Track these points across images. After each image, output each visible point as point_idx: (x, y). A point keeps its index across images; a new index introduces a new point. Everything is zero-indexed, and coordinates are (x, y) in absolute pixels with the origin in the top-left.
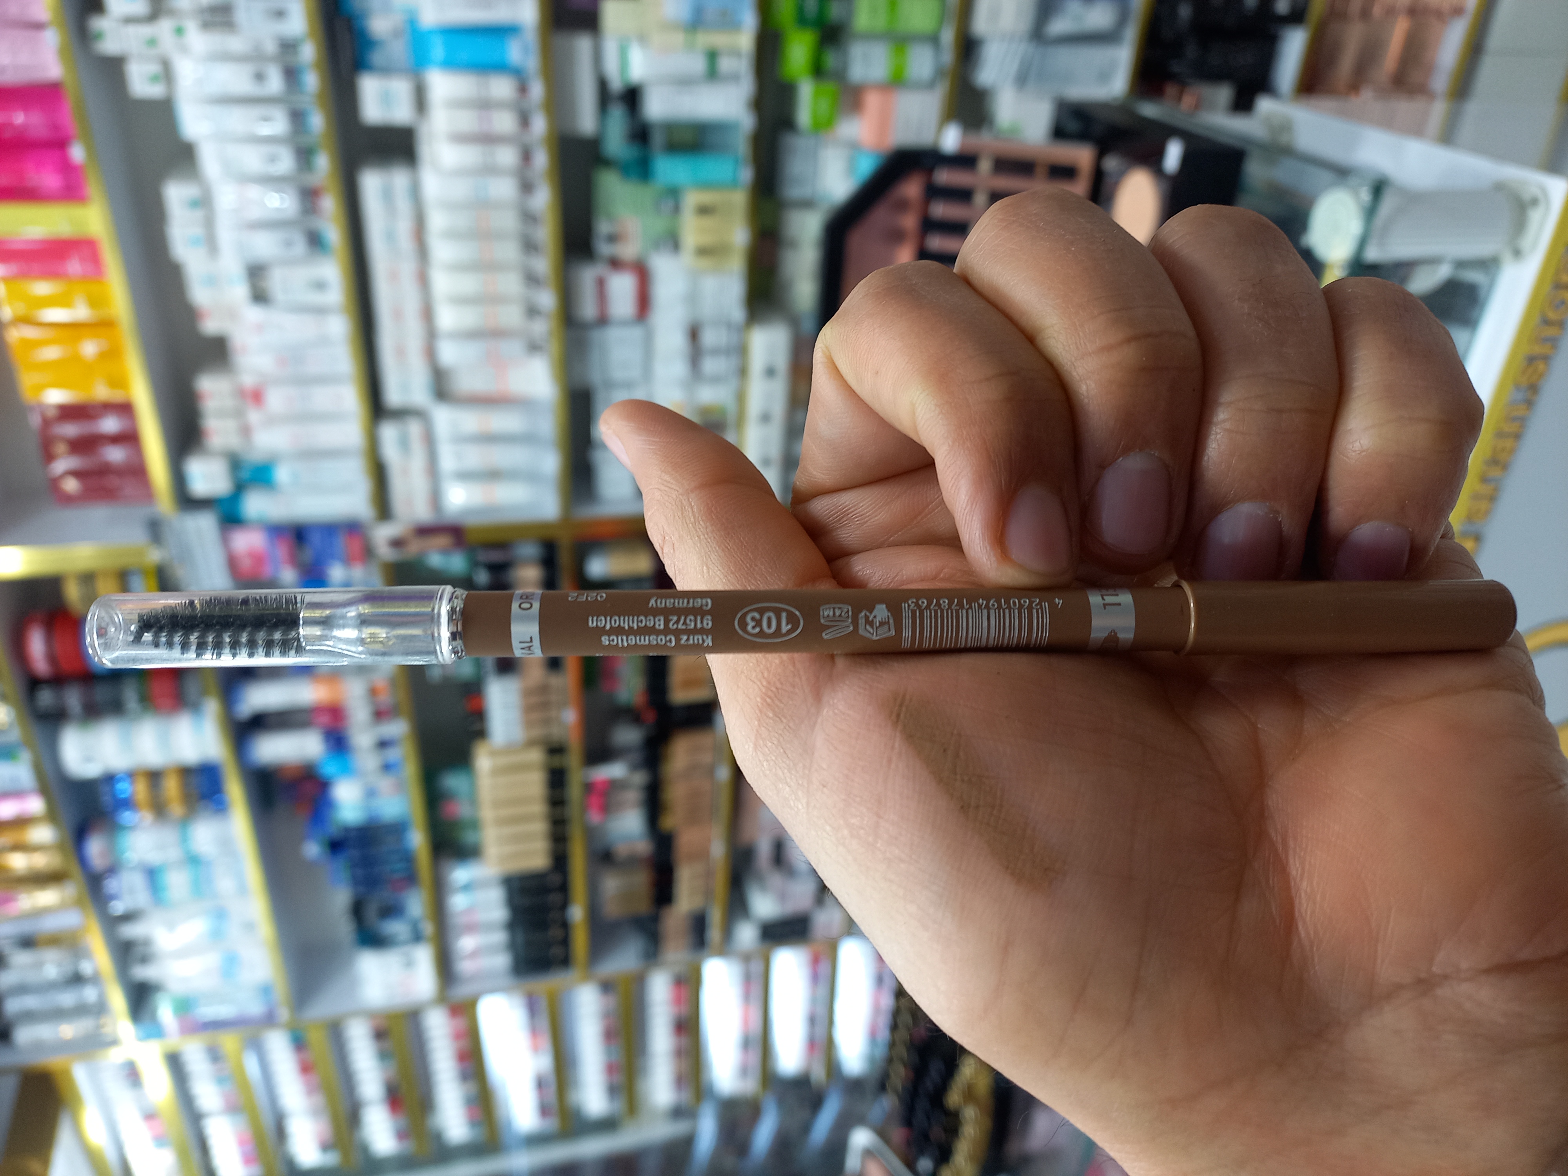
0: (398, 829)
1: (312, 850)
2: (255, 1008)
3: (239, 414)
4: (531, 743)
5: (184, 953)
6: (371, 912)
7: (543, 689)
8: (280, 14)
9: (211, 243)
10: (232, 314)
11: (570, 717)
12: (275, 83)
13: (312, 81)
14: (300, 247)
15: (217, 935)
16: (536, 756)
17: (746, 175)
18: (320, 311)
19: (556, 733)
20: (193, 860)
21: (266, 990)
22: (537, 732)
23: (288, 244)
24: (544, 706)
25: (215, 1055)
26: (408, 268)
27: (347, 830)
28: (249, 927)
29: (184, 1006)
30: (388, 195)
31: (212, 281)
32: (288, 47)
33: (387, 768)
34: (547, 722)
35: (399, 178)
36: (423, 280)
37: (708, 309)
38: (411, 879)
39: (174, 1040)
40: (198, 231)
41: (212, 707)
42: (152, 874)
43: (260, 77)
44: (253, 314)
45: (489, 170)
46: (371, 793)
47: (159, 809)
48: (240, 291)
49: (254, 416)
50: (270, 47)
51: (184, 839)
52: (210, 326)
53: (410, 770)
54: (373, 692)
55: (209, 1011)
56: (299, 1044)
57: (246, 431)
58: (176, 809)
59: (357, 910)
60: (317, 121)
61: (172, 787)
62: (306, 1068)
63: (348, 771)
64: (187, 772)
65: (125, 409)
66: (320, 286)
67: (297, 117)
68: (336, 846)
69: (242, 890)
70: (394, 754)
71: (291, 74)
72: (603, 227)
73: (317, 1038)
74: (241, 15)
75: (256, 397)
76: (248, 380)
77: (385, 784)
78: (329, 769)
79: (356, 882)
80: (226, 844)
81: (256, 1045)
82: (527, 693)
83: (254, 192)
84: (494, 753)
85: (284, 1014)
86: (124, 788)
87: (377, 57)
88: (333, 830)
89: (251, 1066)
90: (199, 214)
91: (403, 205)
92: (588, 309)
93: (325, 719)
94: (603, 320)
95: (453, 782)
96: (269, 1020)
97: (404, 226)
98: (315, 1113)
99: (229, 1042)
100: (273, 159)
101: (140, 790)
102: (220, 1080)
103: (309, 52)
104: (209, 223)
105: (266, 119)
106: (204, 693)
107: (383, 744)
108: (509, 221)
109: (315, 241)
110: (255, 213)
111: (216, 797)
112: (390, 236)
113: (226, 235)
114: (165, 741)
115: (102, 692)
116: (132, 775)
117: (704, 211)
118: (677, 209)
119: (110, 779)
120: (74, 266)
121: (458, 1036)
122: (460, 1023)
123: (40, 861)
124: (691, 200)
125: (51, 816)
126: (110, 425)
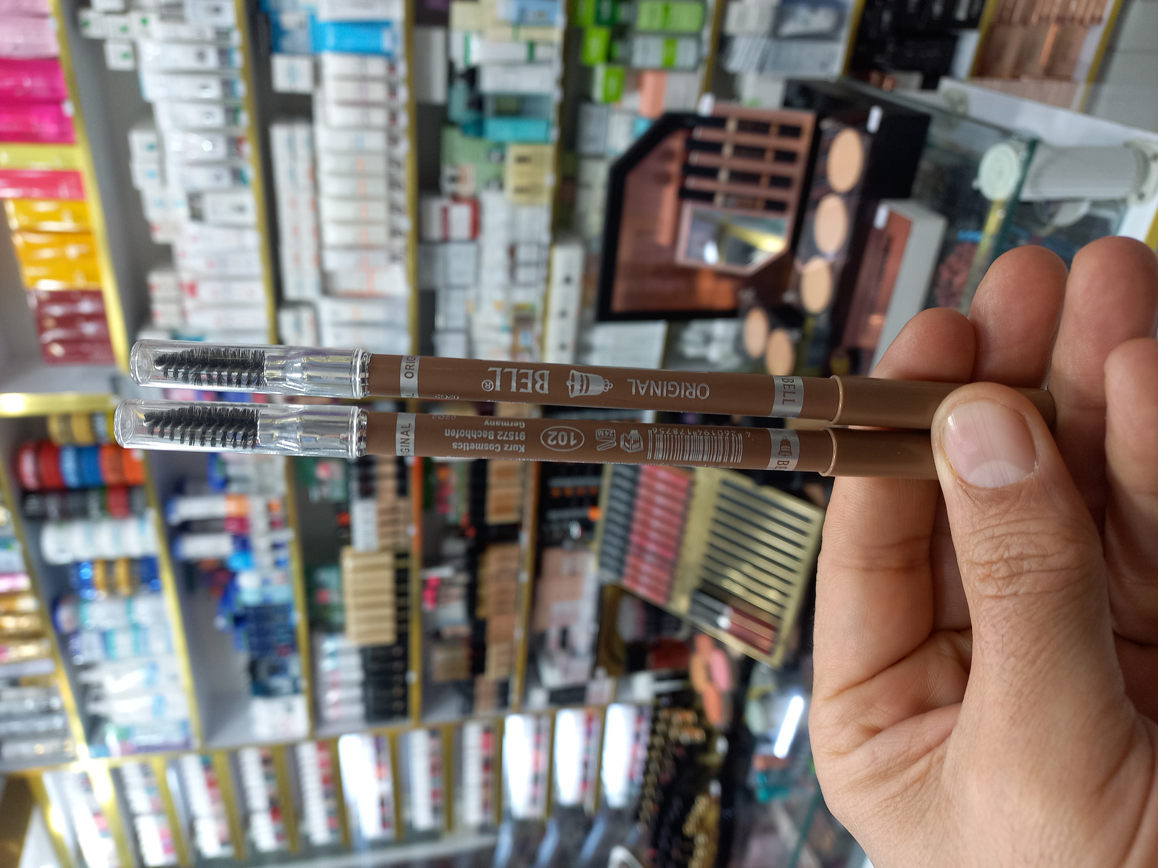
0: (285, 609)
1: (222, 622)
2: (177, 738)
3: (179, 301)
4: (383, 549)
5: (125, 695)
6: (263, 670)
7: (394, 510)
8: (217, 10)
9: (162, 176)
10: (176, 228)
11: (413, 530)
12: (212, 60)
13: (238, 59)
14: (226, 180)
15: (150, 682)
16: (387, 559)
17: (554, 135)
18: (240, 227)
19: (402, 541)
20: (135, 627)
21: (184, 725)
22: (388, 541)
23: (218, 178)
24: (394, 522)
25: (146, 771)
26: (305, 197)
27: (247, 608)
28: (174, 677)
29: (125, 734)
30: (291, 144)
31: (162, 204)
32: (222, 34)
33: (278, 564)
34: (395, 534)
35: (300, 132)
36: (316, 207)
37: (523, 234)
38: (293, 647)
39: (117, 759)
40: (154, 167)
41: (152, 515)
42: (105, 636)
43: (201, 56)
44: (191, 228)
45: (366, 127)
46: (265, 582)
47: (111, 588)
48: (182, 212)
49: (190, 304)
50: (209, 34)
51: (129, 611)
52: (160, 237)
53: (295, 566)
54: (269, 508)
55: (143, 739)
56: (207, 766)
57: (183, 314)
58: (124, 589)
59: (253, 668)
60: (241, 89)
61: (121, 572)
62: (211, 784)
63: (249, 565)
64: (132, 562)
65: (97, 295)
66: (241, 209)
67: (227, 85)
68: (239, 620)
69: (170, 650)
70: (283, 554)
71: (224, 54)
72: (448, 171)
73: (220, 761)
74: (189, 11)
75: (192, 289)
76: (186, 277)
77: (276, 576)
78: (236, 563)
79: (252, 647)
80: (159, 616)
81: (176, 765)
82: (381, 512)
83: (194, 139)
84: (356, 556)
85: (196, 743)
86: (86, 573)
87: (286, 43)
88: (238, 609)
89: (172, 780)
90: (154, 155)
91: (302, 152)
92: (435, 232)
93: (234, 527)
94: (446, 240)
95: (326, 576)
96: (186, 747)
97: (303, 167)
98: (217, 817)
99: (157, 762)
100: (208, 115)
101: (98, 574)
102: (149, 789)
103: (237, 38)
104: (162, 162)
105: (204, 87)
106: (147, 505)
107: (276, 546)
108: (379, 165)
109: (238, 176)
110: (194, 155)
111: (154, 581)
112: (292, 174)
113: (173, 171)
114: (117, 539)
115: (73, 502)
116: (92, 563)
117: (522, 160)
118: (502, 158)
119: (77, 565)
120: (64, 191)
121: (323, 764)
122: (325, 755)
123: (26, 623)
124: (513, 152)
125: (34, 591)
126: (86, 307)
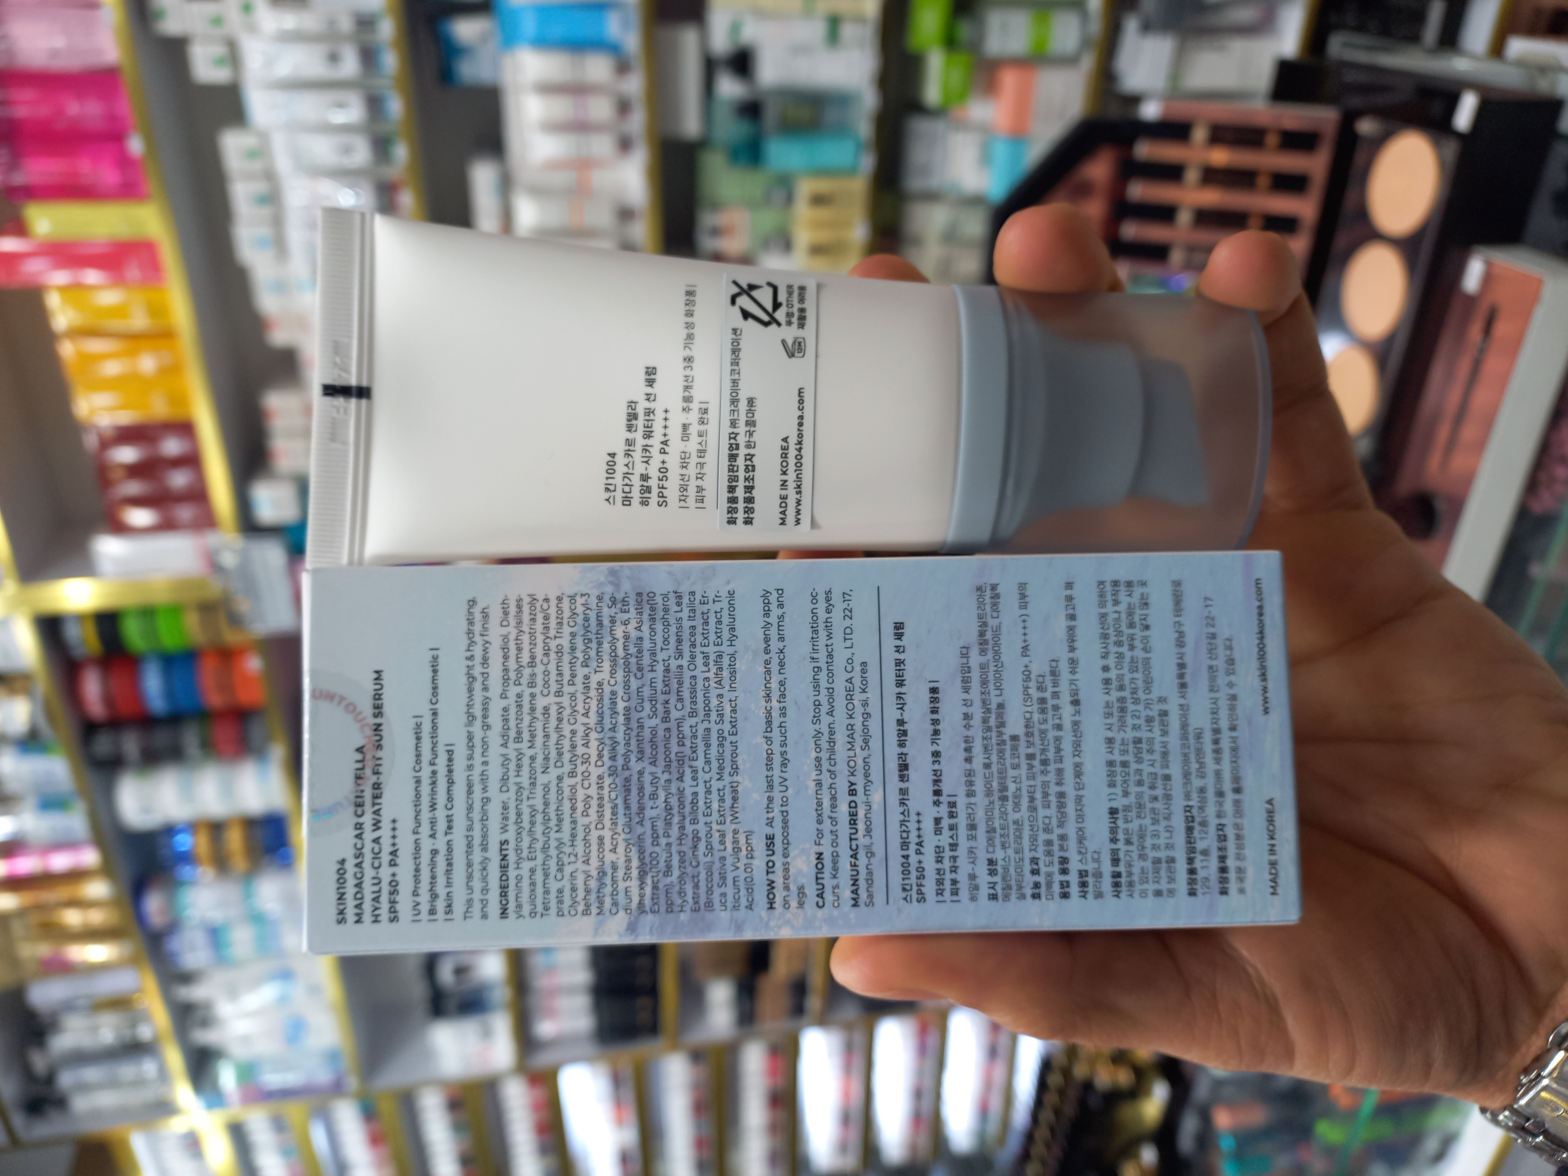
2: (323, 1076)
9: (279, 245)
10: (302, 325)
12: (351, 65)
13: (391, 61)
15: (282, 999)
17: (867, 163)
20: (258, 919)
21: (333, 1056)
25: (279, 1125)
28: (316, 989)
29: (247, 1072)
31: (282, 287)
32: (365, 23)
35: (487, 170)
39: (236, 1110)
40: (265, 231)
41: (279, 753)
42: (215, 934)
43: (334, 58)
47: (221, 863)
48: (311, 297)
50: (346, 25)
51: (248, 895)
52: (279, 337)
55: (273, 1079)
56: (369, 1114)
58: (239, 862)
60: (396, 106)
61: (235, 839)
62: (376, 1139)
64: (251, 824)
65: (185, 428)
67: (374, 103)
71: (368, 55)
72: (707, 220)
73: (386, 1107)
80: (293, 900)
81: (324, 1114)
83: (327, 187)
85: (353, 1082)
86: (183, 842)
89: (319, 1137)
90: (266, 212)
91: (489, 200)
96: (337, 1089)
99: (294, 1111)
100: (347, 150)
101: (201, 843)
102: (285, 1151)
103: (387, 29)
104: (278, 222)
105: (341, 105)
106: (271, 737)
111: (281, 851)
113: (296, 234)
114: (227, 790)
115: (161, 738)
116: (192, 827)
117: (819, 200)
118: (789, 199)
119: (169, 830)
120: (133, 272)
121: (537, 1107)
122: (540, 1093)
123: (97, 917)
124: (805, 188)
125: (106, 870)
126: (172, 447)
